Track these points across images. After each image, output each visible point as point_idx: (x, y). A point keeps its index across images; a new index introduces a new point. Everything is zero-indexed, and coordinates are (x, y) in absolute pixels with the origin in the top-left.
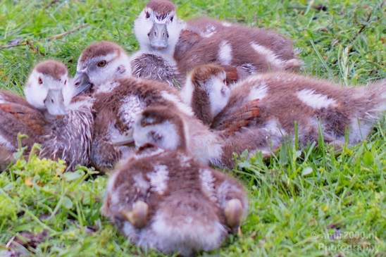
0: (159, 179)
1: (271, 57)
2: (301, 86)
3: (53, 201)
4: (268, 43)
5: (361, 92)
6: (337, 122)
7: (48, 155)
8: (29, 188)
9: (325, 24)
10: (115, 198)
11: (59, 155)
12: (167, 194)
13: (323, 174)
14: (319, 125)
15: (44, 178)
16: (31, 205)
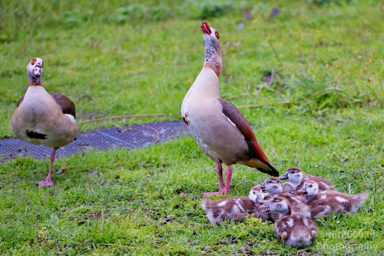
0: (291, 223)
1: (327, 186)
2: (337, 195)
3: (258, 231)
4: (325, 182)
5: (355, 197)
6: (348, 207)
7: (256, 217)
8: (251, 227)
9: (343, 177)
10: (277, 230)
11: (259, 217)
12: (293, 226)
13: (343, 223)
14: (342, 208)
15: (255, 224)
16: (251, 232)
